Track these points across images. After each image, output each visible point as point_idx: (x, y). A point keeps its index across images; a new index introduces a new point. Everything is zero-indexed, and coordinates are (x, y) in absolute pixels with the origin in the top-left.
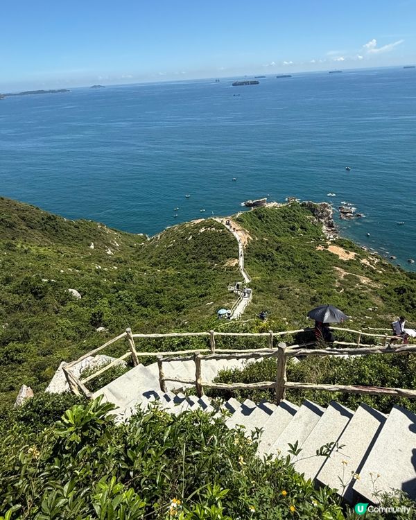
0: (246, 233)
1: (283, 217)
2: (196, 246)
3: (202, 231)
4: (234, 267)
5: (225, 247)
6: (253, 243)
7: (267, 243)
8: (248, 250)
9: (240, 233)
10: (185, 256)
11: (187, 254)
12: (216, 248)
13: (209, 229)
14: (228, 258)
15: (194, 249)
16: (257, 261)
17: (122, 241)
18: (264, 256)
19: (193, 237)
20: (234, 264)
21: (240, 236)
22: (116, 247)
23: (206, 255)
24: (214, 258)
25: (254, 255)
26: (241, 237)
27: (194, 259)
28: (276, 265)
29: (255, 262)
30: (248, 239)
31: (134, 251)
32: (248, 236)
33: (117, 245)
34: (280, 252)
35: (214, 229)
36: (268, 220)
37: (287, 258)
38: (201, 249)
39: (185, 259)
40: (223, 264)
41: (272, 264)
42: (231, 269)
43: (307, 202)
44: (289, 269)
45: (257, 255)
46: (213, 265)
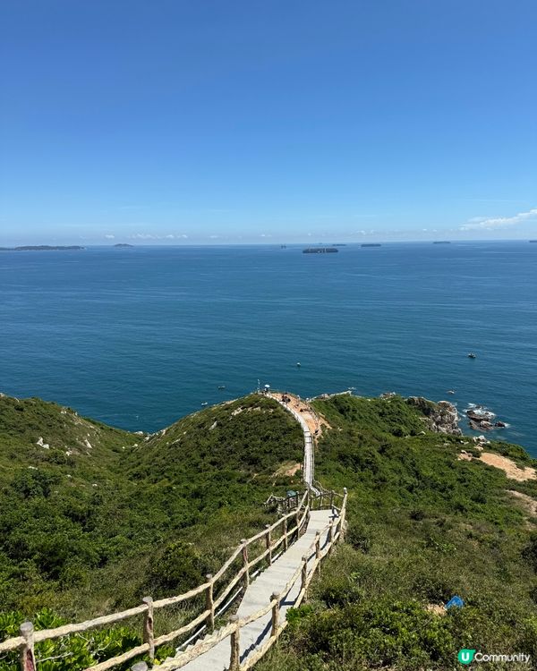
0: (319, 417)
1: (381, 414)
2: (222, 439)
3: (236, 413)
4: (293, 478)
5: (277, 439)
6: (334, 435)
7: (361, 438)
8: (323, 447)
9: (307, 416)
10: (198, 459)
11: (203, 456)
12: (259, 441)
13: (249, 409)
14: (281, 460)
15: (217, 446)
16: (343, 468)
17: (101, 440)
18: (357, 460)
19: (218, 425)
20: (292, 472)
21: (307, 421)
22: (86, 448)
23: (238, 456)
24: (254, 461)
25: (336, 456)
26: (310, 423)
27: (213, 463)
28: (383, 480)
29: (338, 470)
30: (323, 426)
31: (117, 459)
32: (322, 421)
33: (89, 445)
34: (388, 456)
35: (259, 409)
36: (356, 416)
37: (403, 469)
38: (229, 444)
39: (197, 465)
40: (271, 472)
41: (373, 477)
42: (285, 483)
43: (416, 398)
44: (411, 489)
45: (342, 457)
46: (249, 476)
